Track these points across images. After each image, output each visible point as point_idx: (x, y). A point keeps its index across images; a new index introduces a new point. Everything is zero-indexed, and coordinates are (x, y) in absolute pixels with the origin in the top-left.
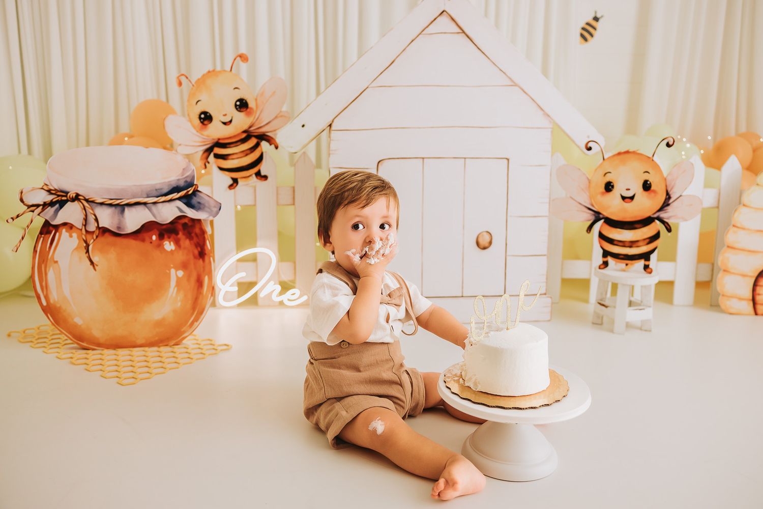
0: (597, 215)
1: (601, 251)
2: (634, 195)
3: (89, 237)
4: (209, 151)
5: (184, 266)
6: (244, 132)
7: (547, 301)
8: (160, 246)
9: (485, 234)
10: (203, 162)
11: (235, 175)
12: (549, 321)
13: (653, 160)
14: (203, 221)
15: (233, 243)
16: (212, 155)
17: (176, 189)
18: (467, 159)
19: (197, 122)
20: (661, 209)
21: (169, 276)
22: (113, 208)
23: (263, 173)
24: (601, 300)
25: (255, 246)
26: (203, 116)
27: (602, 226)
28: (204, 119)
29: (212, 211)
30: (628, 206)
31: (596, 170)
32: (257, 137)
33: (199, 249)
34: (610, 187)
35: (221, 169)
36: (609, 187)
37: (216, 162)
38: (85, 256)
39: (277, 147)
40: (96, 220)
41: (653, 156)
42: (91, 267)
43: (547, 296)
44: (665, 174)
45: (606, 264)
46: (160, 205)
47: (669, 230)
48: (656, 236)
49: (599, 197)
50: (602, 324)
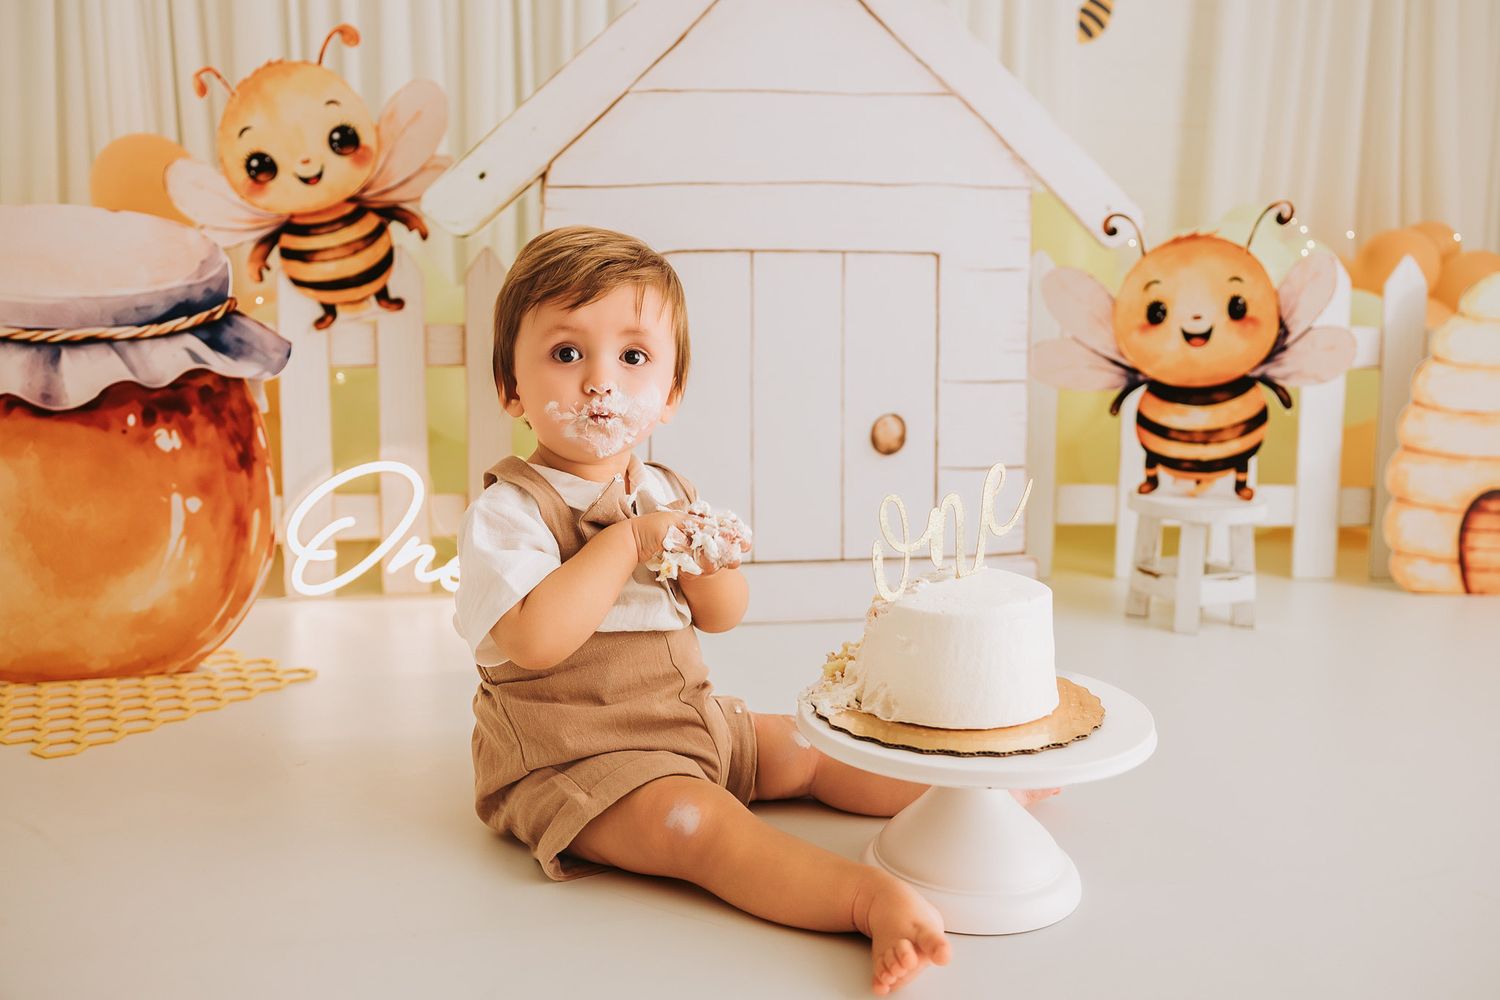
0: (1131, 375)
1: (1143, 455)
2: (1210, 330)
4: (269, 241)
5: (204, 487)
6: (351, 200)
7: (1028, 566)
8: (145, 440)
9: (891, 421)
10: (257, 267)
11: (329, 297)
13: (1248, 253)
14: (247, 383)
15: (324, 450)
16: (276, 252)
17: (184, 308)
18: (849, 257)
19: (242, 176)
20: (1269, 358)
21: (168, 506)
22: (33, 351)
23: (393, 294)
24: (1145, 562)
25: (375, 458)
26: (254, 163)
27: (1143, 399)
28: (259, 170)
29: (269, 359)
30: (1198, 353)
31: (1128, 278)
32: (379, 212)
33: (240, 448)
34: (1159, 314)
35: (298, 283)
36: (1156, 314)
37: (284, 268)
39: (424, 236)
41: (1249, 243)
43: (1027, 556)
44: (1276, 283)
45: (1152, 483)
46: (145, 345)
47: (1287, 402)
48: (1260, 419)
49: (1137, 338)
50: (1146, 616)
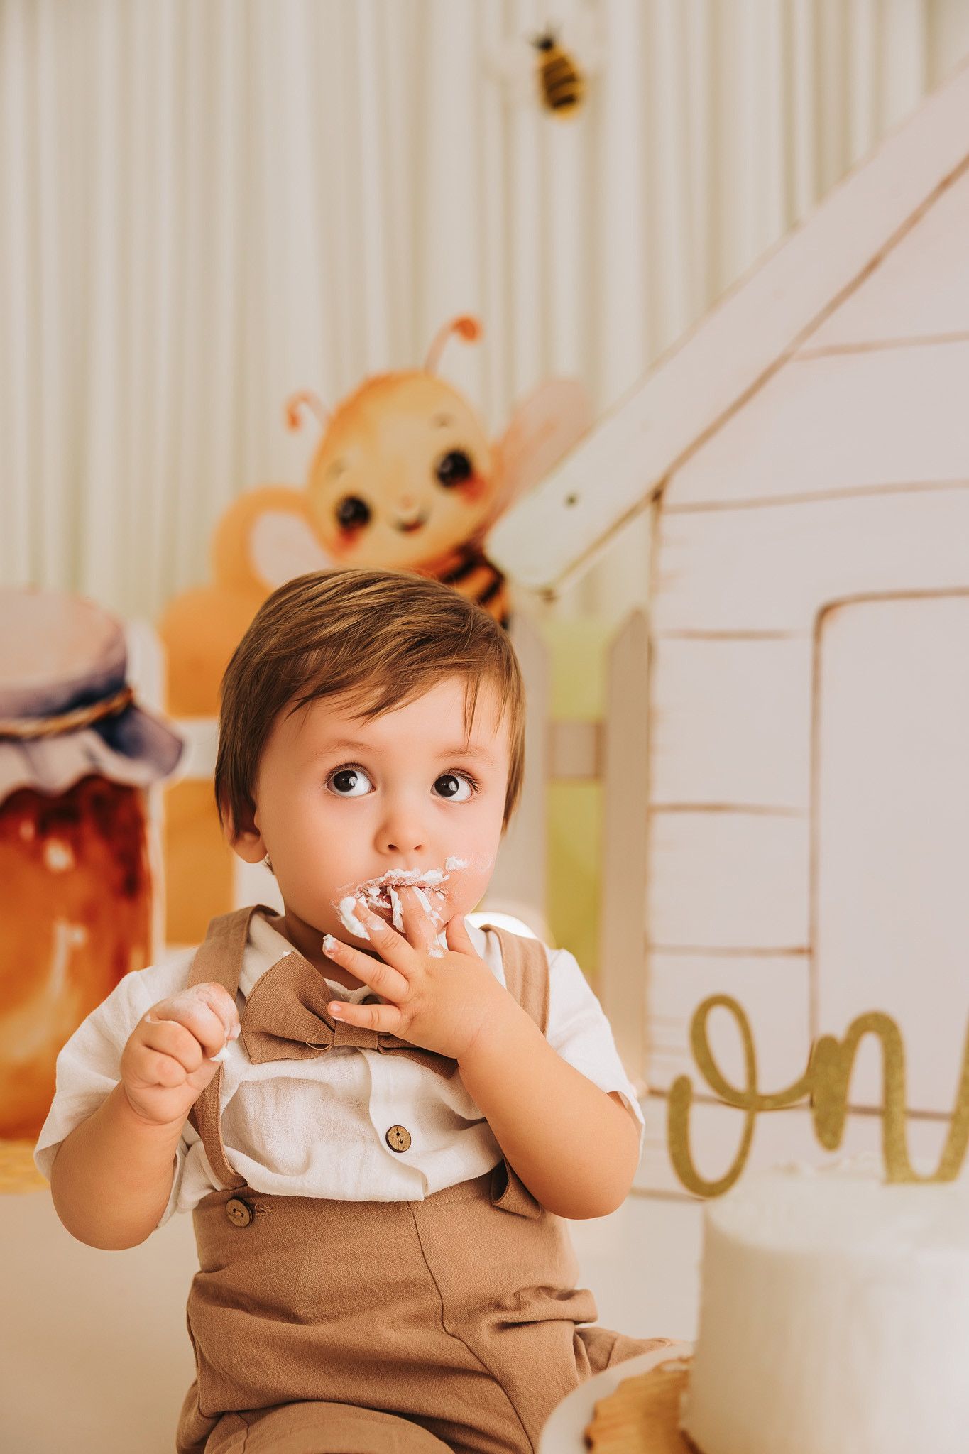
5: (90, 914)
8: (36, 854)
14: (139, 790)
26: (346, 510)
28: (351, 518)
29: (162, 758)
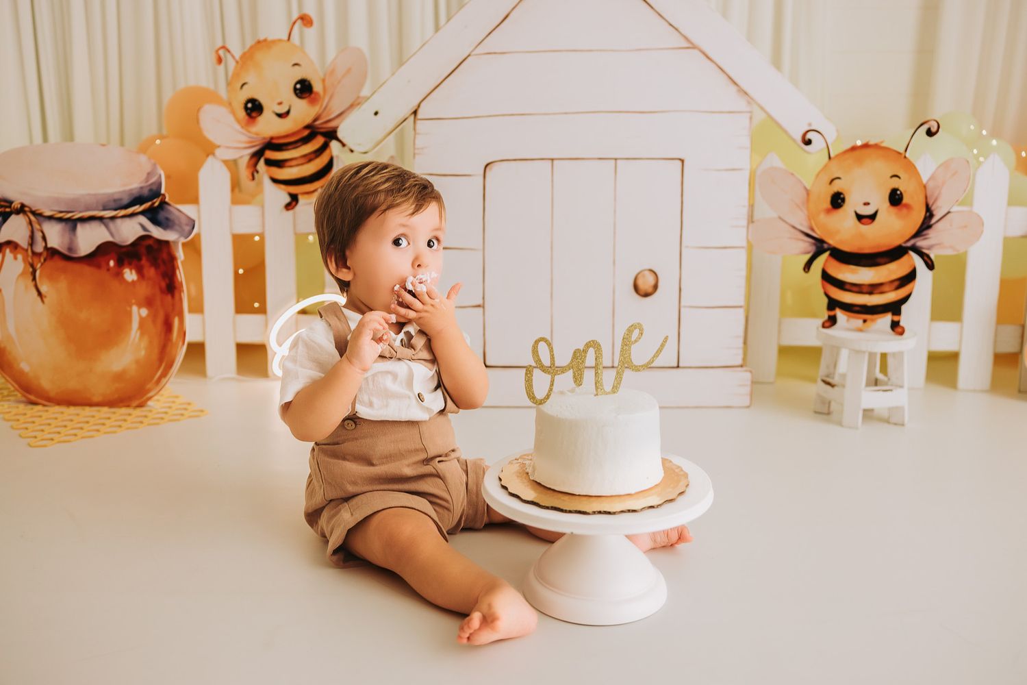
0: (819, 245)
2: (876, 213)
3: (36, 260)
4: (257, 155)
5: (149, 303)
6: (307, 127)
7: (744, 376)
8: (119, 275)
9: (647, 273)
10: (251, 170)
11: (294, 189)
12: (748, 407)
13: (905, 157)
14: (172, 244)
15: (291, 288)
16: (262, 161)
17: (138, 200)
18: (618, 161)
19: (243, 114)
20: (919, 233)
21: (130, 314)
22: (63, 224)
24: (828, 376)
25: (320, 292)
26: (250, 105)
27: (826, 261)
29: (183, 230)
30: (866, 229)
31: (817, 175)
32: (325, 134)
33: (167, 281)
34: (840, 201)
35: (275, 181)
36: (837, 201)
37: (267, 171)
38: (31, 284)
40: (44, 238)
41: (906, 150)
42: (39, 299)
43: (744, 368)
44: (925, 179)
46: (119, 221)
48: (911, 277)
49: (822, 217)
50: (829, 414)
